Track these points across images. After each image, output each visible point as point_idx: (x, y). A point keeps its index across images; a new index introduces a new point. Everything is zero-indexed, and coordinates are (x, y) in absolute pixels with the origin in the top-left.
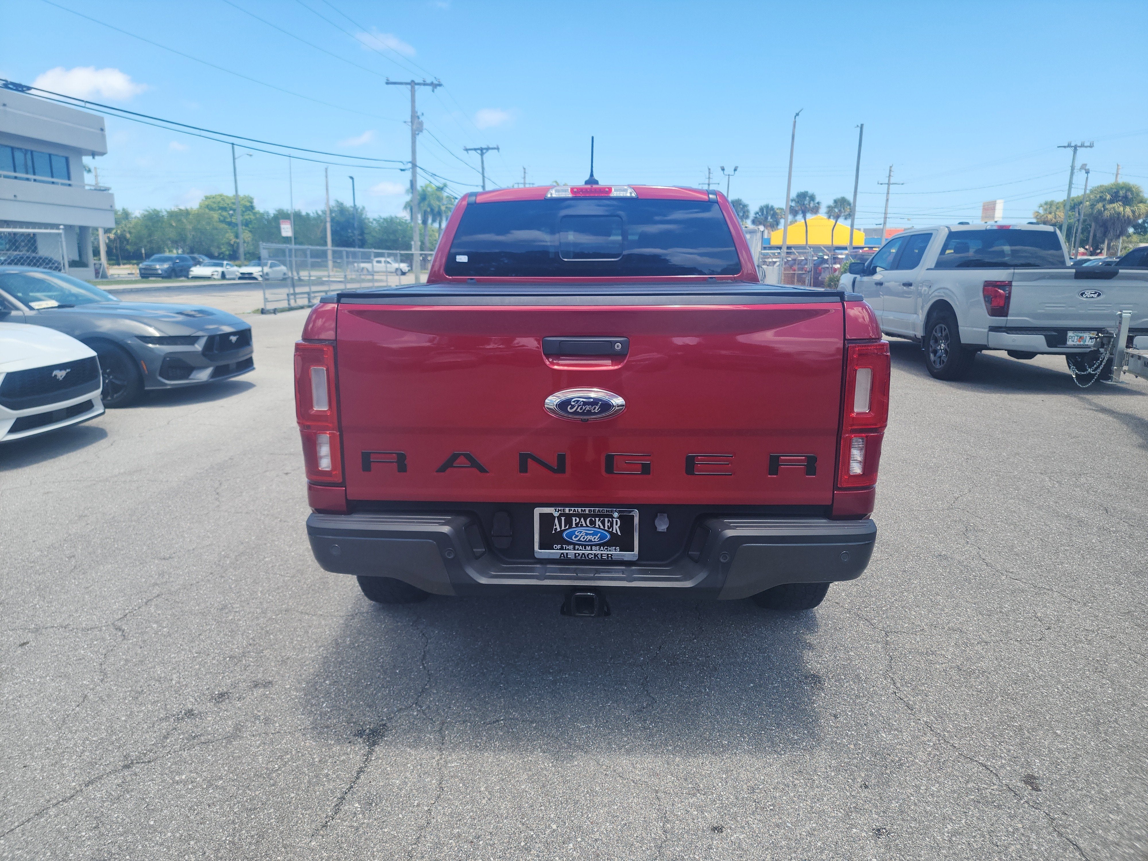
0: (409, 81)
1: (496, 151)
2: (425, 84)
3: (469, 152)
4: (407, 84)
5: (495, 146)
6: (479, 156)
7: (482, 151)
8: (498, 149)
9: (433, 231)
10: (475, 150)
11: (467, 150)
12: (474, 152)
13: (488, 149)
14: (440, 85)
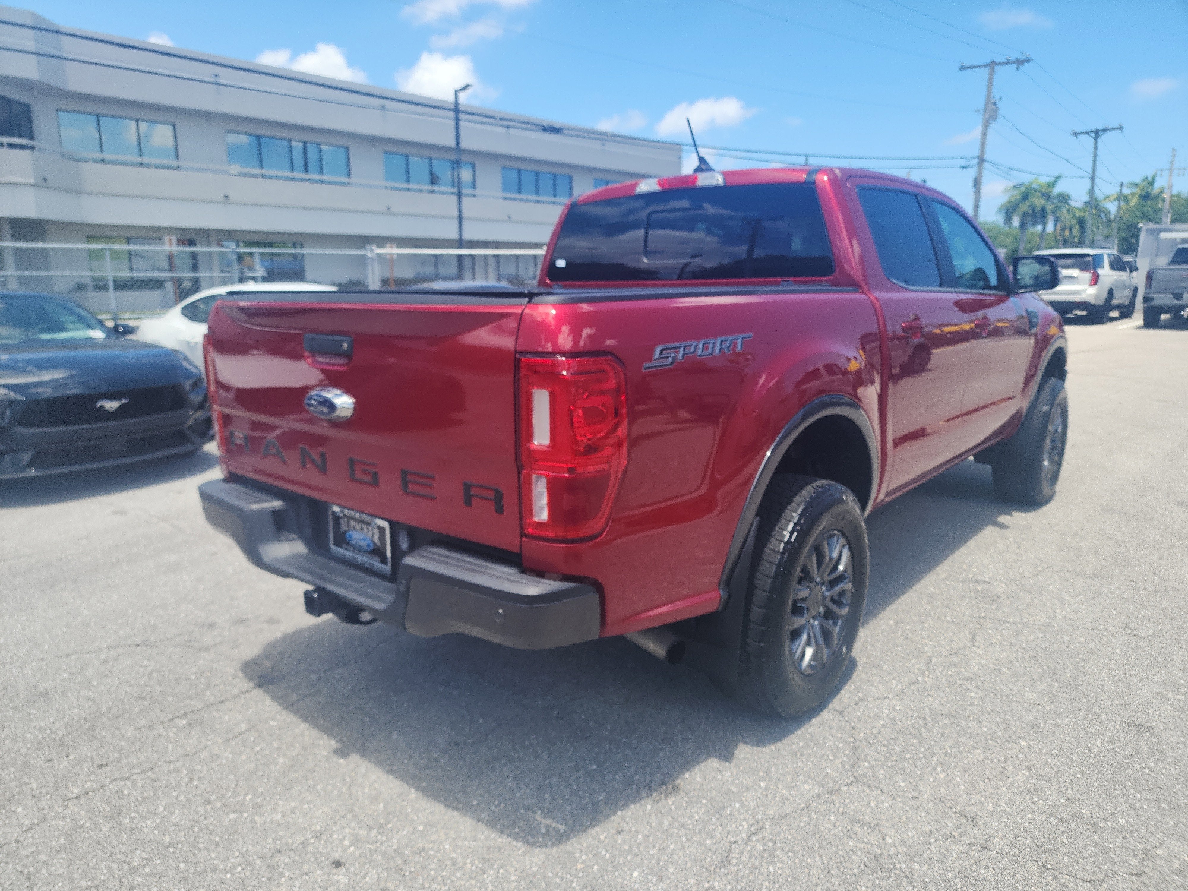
0: (988, 62)
1: (1118, 131)
2: (1008, 62)
3: (1079, 136)
4: (985, 66)
5: (1117, 126)
6: (1093, 140)
7: (1097, 134)
8: (1120, 128)
9: (1034, 236)
10: (1088, 133)
11: (1076, 135)
12: (1086, 136)
13: (1105, 130)
14: (1027, 60)
